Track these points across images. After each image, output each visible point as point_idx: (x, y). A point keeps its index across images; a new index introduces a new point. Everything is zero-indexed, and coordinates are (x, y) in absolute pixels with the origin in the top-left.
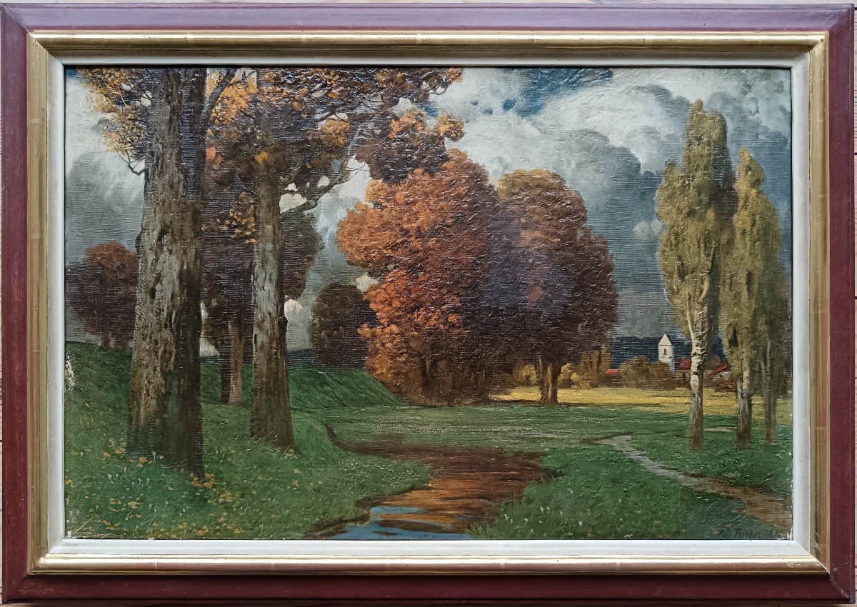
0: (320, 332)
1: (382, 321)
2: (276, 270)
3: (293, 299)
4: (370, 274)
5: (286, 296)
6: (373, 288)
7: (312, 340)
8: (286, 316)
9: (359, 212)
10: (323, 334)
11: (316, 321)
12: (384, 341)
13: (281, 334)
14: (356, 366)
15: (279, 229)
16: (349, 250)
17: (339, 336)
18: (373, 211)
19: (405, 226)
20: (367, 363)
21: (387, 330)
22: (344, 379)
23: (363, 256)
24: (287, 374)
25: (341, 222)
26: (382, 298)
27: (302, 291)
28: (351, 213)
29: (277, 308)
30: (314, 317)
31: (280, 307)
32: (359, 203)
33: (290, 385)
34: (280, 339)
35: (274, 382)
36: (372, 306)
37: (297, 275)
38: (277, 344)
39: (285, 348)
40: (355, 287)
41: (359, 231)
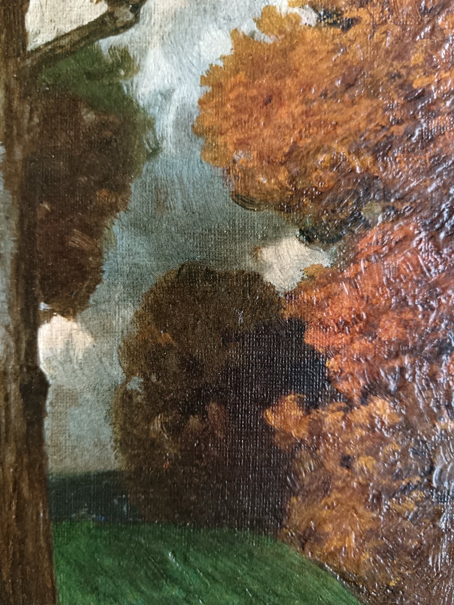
0: (149, 420)
1: (343, 386)
2: (13, 222)
3: (64, 314)
4: (308, 237)
5: (43, 306)
6: (313, 279)
7: (124, 443)
8: (43, 367)
9: (269, 40)
10: (157, 425)
11: (135, 384)
12: (349, 451)
13: (30, 424)
14: (259, 526)
15: (23, 98)
16: (240, 156)
17: (206, 435)
18: (316, 33)
19: (419, 82)
20: (296, 519)
21: (360, 414)
22: (225, 564)
23: (283, 177)
24: (49, 545)
25: (213, 69)
26: (345, 312)
27: (91, 290)
28: (243, 42)
29: (17, 341)
30: (129, 374)
31: (24, 338)
32: (269, 11)
33: (60, 578)
34: (27, 435)
35: (14, 566)
36: (312, 338)
37: (77, 240)
38: (19, 455)
39: (42, 467)
40: (256, 278)
41: (270, 100)
